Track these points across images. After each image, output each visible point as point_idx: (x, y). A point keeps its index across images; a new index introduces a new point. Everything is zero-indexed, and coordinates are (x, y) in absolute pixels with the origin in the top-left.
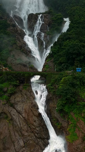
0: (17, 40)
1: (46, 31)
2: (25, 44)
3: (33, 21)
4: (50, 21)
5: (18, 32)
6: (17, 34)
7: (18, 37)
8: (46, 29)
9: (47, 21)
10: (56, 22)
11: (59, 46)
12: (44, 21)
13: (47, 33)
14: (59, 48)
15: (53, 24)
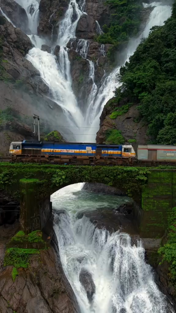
0: (6, 57)
1: (94, 34)
2: (31, 71)
3: (55, 11)
4: (106, 10)
5: (11, 38)
6: (6, 42)
7: (9, 51)
8: (92, 30)
9: (94, 9)
10: (122, 12)
11: (154, 63)
12: (86, 9)
13: (97, 38)
14: (155, 67)
15: (114, 17)
